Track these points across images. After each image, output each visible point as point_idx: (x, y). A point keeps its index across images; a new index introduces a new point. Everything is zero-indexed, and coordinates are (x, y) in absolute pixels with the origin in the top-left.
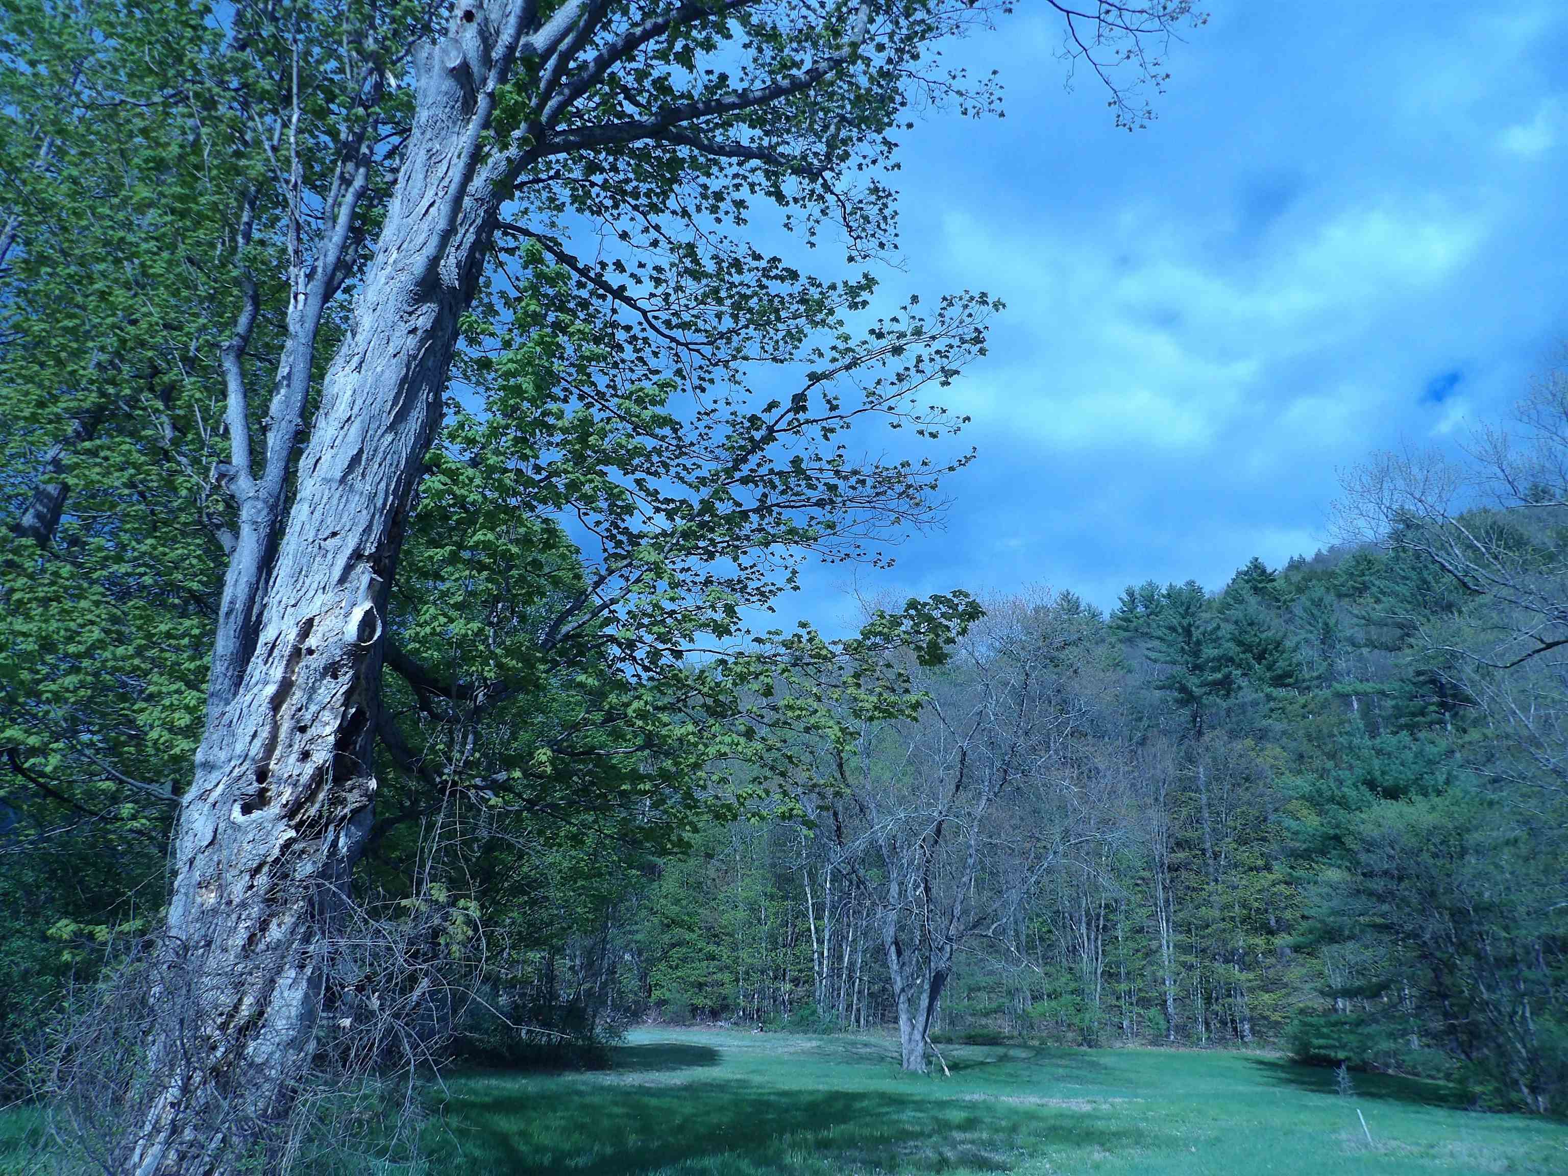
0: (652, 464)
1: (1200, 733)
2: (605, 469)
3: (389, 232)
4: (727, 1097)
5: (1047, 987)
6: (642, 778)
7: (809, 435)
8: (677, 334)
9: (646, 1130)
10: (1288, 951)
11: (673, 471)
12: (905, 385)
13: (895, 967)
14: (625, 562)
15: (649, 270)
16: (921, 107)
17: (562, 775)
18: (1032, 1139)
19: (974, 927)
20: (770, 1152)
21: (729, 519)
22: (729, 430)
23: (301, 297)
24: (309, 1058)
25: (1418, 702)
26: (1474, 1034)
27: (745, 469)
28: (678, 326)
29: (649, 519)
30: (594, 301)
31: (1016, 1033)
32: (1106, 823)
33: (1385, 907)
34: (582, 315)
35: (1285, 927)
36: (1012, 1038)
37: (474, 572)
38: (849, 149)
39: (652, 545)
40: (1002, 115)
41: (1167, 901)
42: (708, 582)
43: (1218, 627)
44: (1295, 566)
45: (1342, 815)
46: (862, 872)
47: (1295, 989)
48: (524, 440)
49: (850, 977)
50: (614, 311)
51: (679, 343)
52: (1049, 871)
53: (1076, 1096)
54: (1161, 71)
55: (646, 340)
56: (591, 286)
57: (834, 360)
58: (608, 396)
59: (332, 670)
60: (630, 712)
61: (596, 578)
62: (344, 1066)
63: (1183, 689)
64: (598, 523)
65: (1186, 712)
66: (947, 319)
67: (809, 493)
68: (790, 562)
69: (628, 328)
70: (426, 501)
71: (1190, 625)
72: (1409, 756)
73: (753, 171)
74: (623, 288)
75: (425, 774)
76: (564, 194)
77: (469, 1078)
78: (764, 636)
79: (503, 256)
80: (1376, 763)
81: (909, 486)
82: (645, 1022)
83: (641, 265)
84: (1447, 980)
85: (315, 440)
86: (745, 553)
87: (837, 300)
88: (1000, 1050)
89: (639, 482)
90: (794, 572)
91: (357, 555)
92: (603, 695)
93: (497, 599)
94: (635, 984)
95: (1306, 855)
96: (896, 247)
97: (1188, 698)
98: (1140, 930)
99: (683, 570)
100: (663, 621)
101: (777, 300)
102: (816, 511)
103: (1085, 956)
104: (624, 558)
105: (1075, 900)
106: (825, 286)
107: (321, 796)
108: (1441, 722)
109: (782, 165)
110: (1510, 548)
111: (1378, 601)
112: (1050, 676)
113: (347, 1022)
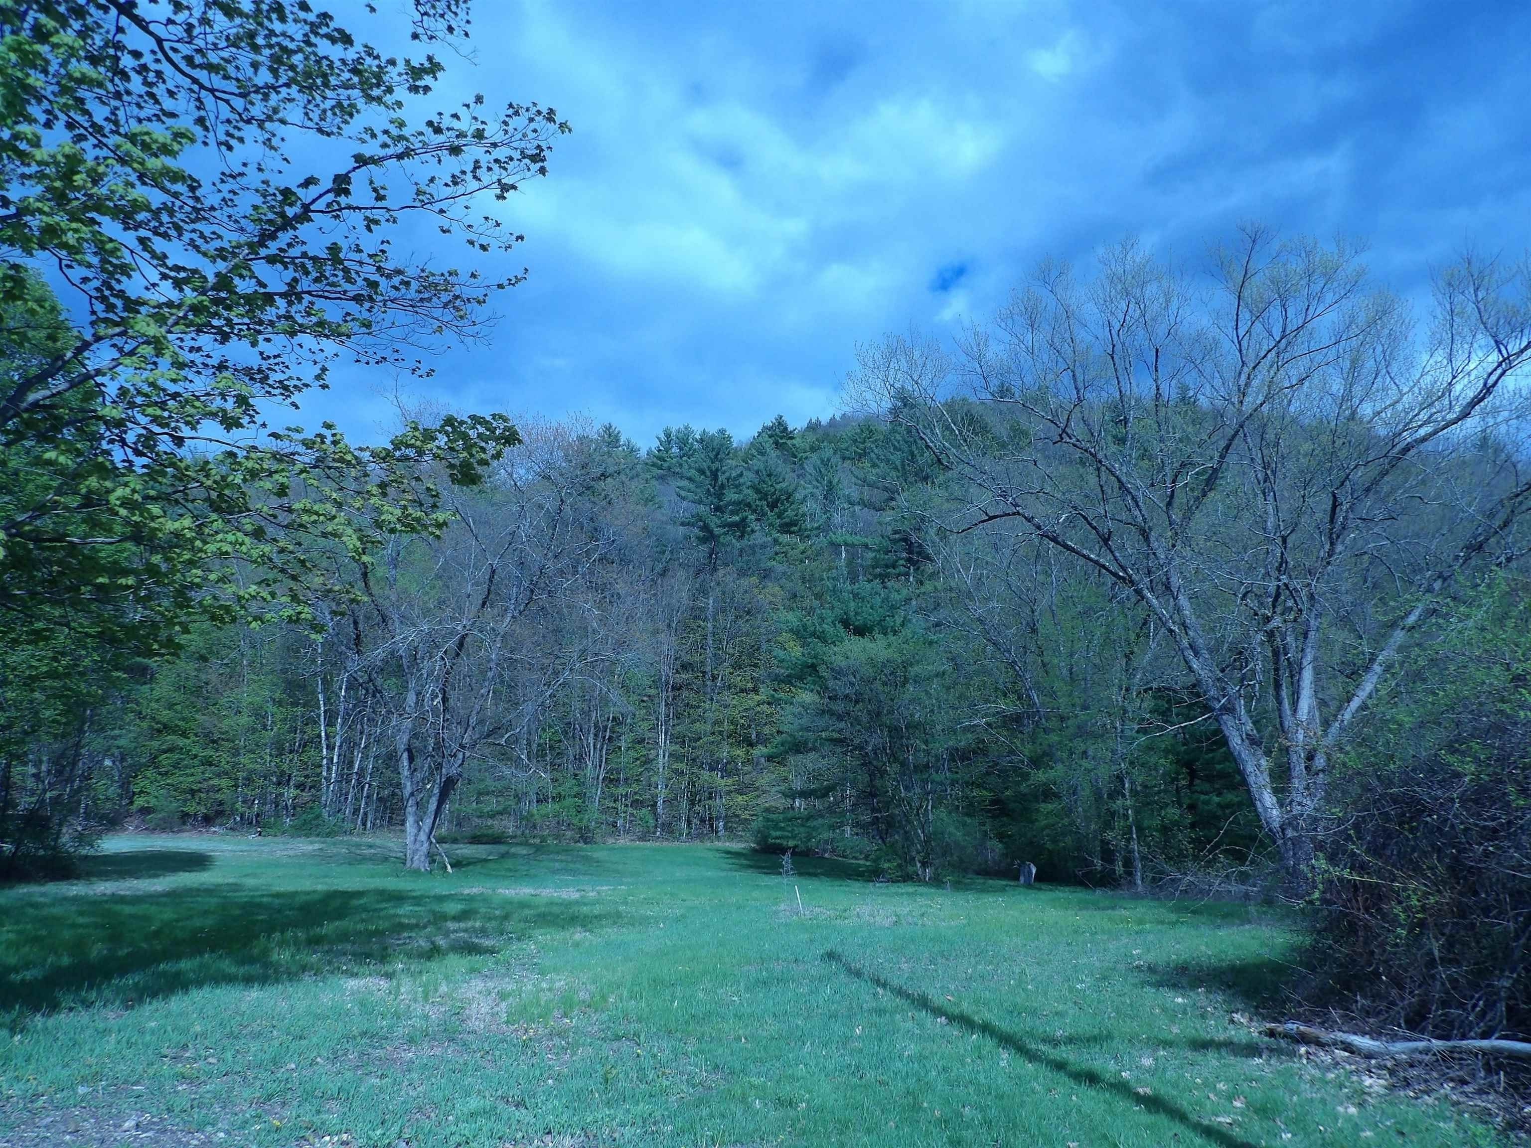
0: (161, 224)
1: (715, 569)
2: (98, 217)
4: (214, 900)
5: (552, 792)
6: (124, 572)
7: (350, 223)
8: (202, 75)
9: (115, 937)
10: (763, 760)
11: (186, 236)
12: (460, 189)
13: (406, 773)
14: (117, 330)
17: (19, 562)
18: (522, 925)
19: (488, 736)
20: (256, 951)
21: (249, 299)
22: (259, 200)
25: (891, 557)
26: (891, 824)
27: (273, 247)
28: (201, 66)
29: (154, 285)
31: (519, 833)
32: (621, 645)
33: (842, 725)
34: (76, 25)
35: (763, 740)
36: (515, 837)
39: (152, 316)
41: (668, 716)
42: (222, 367)
43: (741, 475)
44: (813, 427)
45: (820, 647)
46: (379, 681)
47: (764, 792)
49: (359, 782)
50: (120, 29)
51: (202, 87)
52: (565, 684)
53: (567, 886)
55: (159, 74)
57: (385, 146)
58: (106, 131)
60: (112, 498)
61: (79, 343)
63: (706, 528)
64: (85, 280)
65: (704, 549)
66: (510, 128)
67: (348, 286)
68: (319, 357)
69: (137, 55)
71: (717, 470)
72: (878, 600)
78: (283, 432)
80: (852, 605)
81: (456, 297)
82: (127, 829)
84: (878, 783)
86: (268, 340)
87: (396, 78)
88: (503, 848)
89: (142, 241)
90: (324, 369)
92: (77, 476)
94: (113, 791)
95: (788, 680)
96: (467, 35)
97: (708, 536)
98: (642, 741)
99: (191, 350)
100: (164, 403)
101: (325, 63)
102: (352, 307)
103: (590, 764)
104: (117, 324)
105: (586, 713)
106: (383, 60)
108: (907, 574)
110: (976, 434)
111: (874, 465)
112: (585, 505)
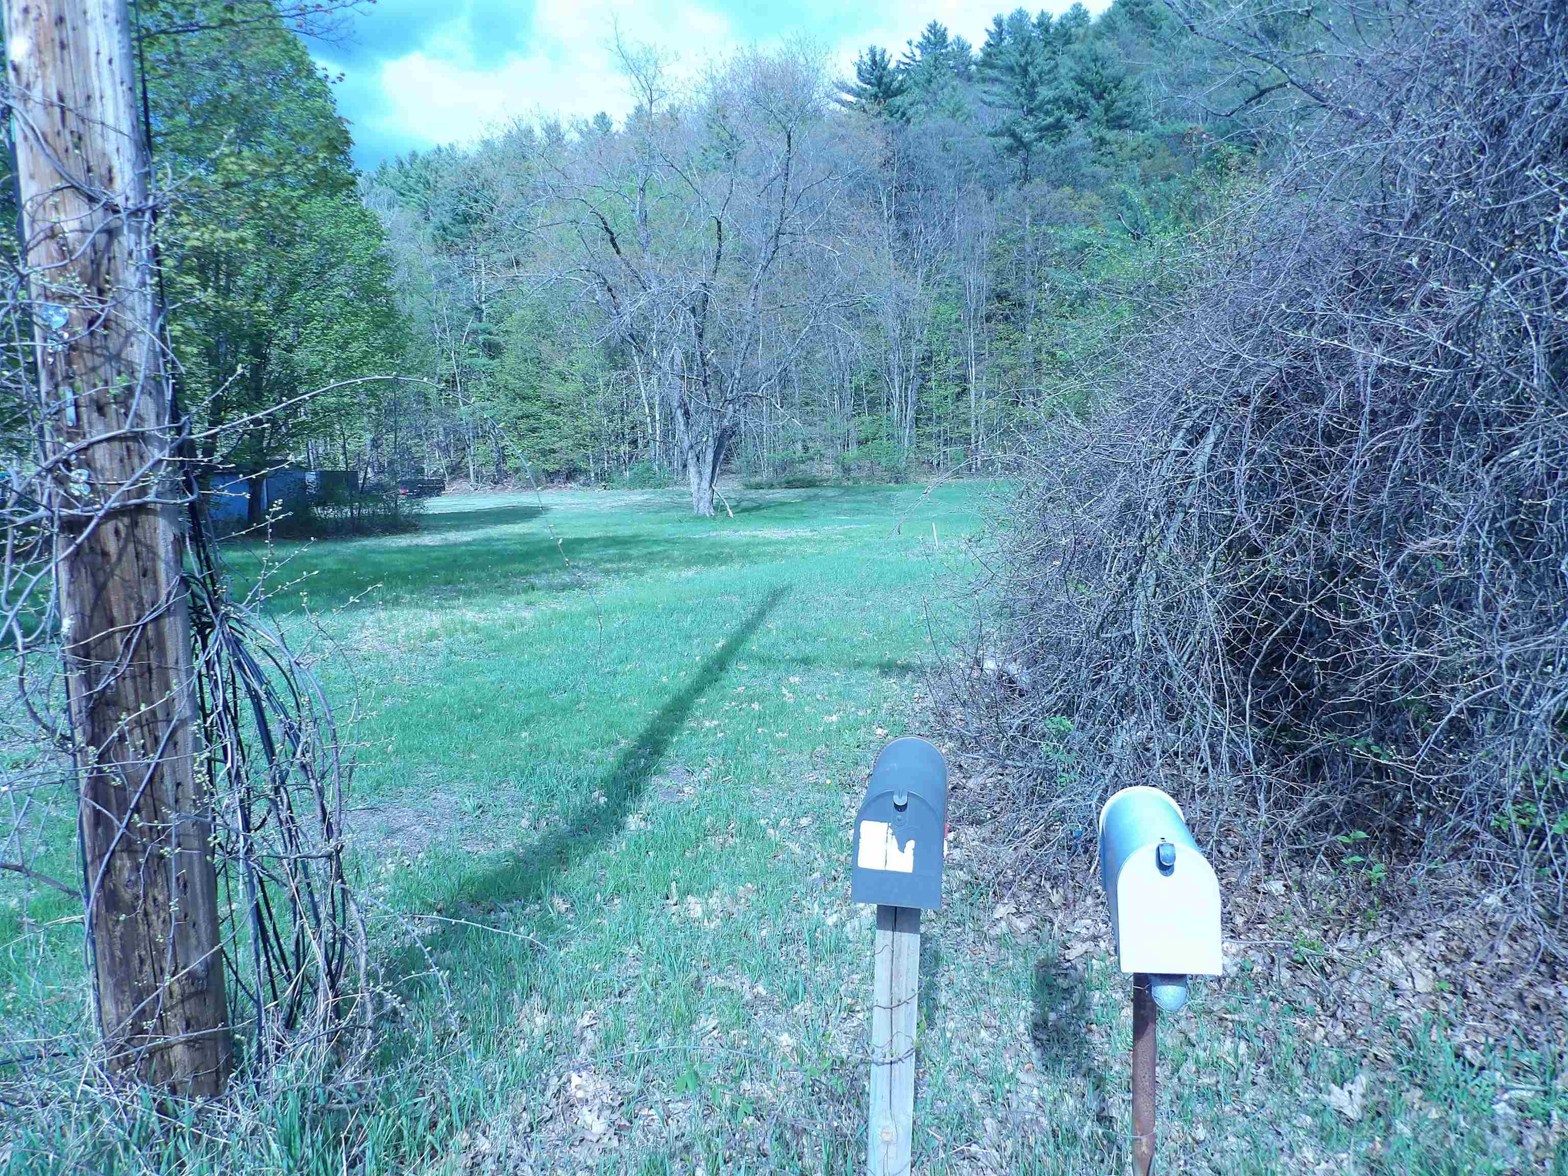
13: (682, 428)
36: (828, 480)
41: (977, 350)
63: (1013, 135)
65: (1014, 160)
71: (1027, 64)
88: (811, 491)
97: (1019, 145)
98: (950, 379)
103: (896, 405)
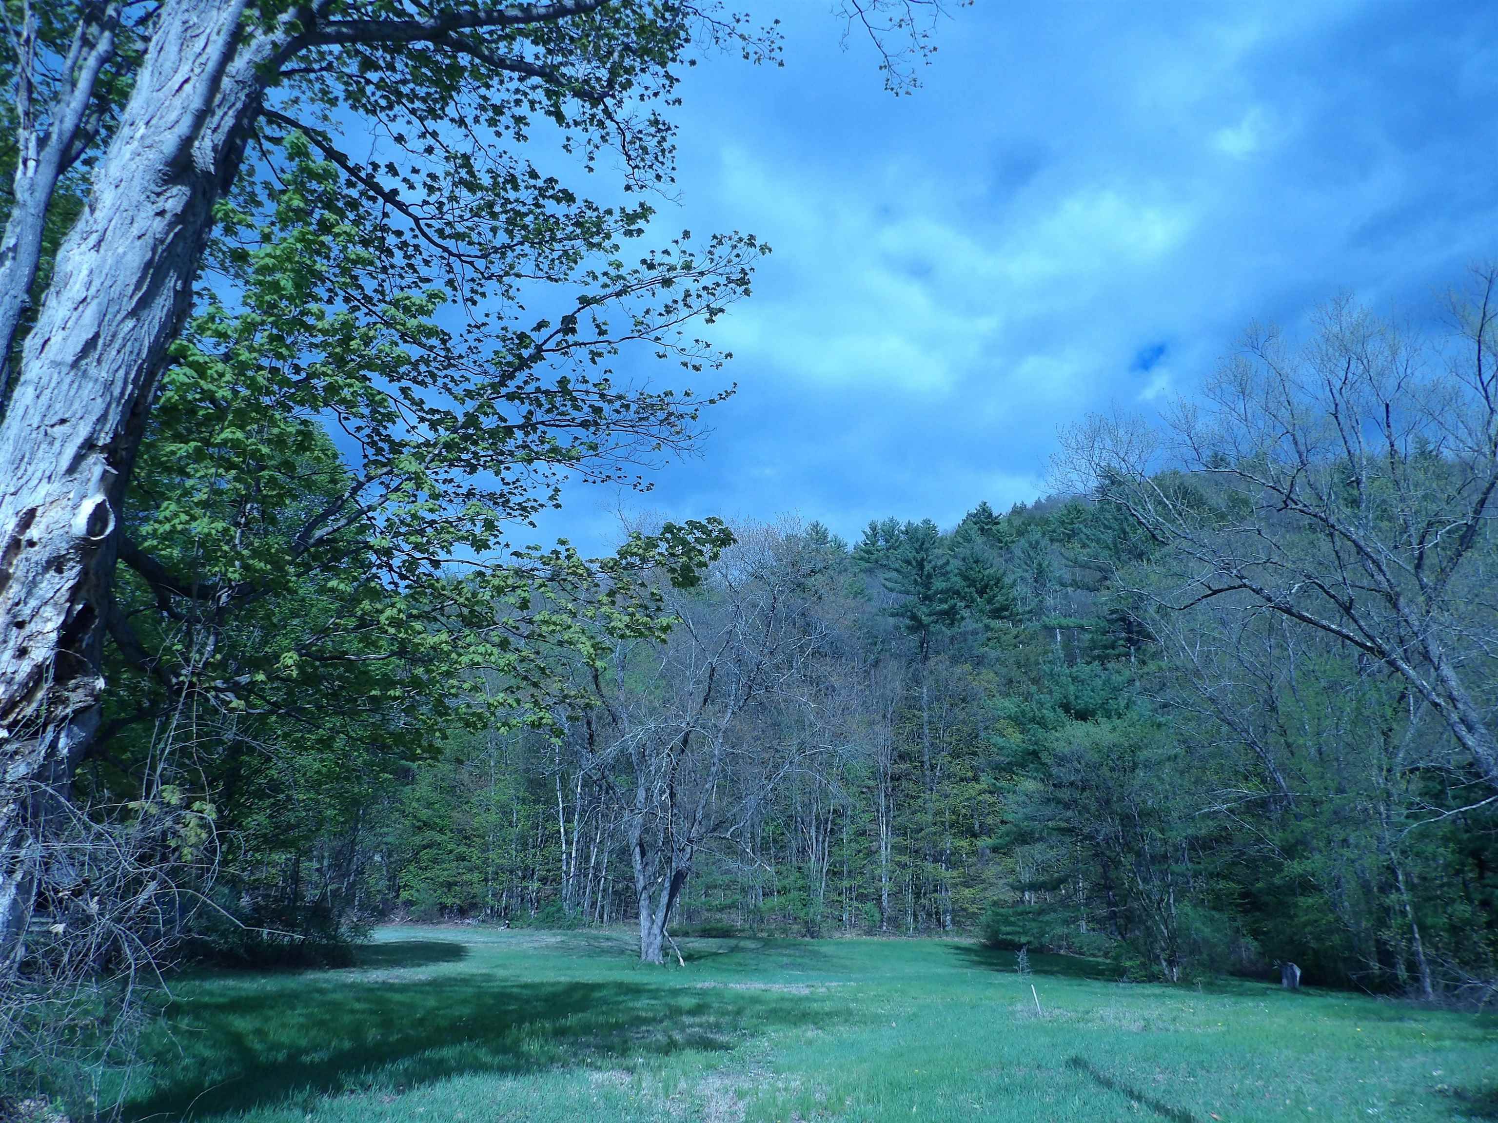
0: (419, 374)
1: (926, 658)
2: (369, 374)
3: (136, 104)
4: (470, 990)
5: (777, 885)
6: (393, 684)
8: (450, 244)
9: (387, 1024)
10: (987, 851)
11: (440, 382)
12: (673, 317)
13: (639, 867)
14: (385, 470)
15: (422, 177)
16: (705, 46)
17: (308, 679)
18: (755, 1021)
19: (714, 830)
20: (508, 1041)
21: (493, 433)
22: (498, 345)
23: (31, 164)
24: (16, 966)
25: (1110, 637)
26: (1130, 918)
27: (512, 386)
28: (450, 236)
29: (413, 428)
30: (364, 202)
31: (747, 926)
32: (839, 737)
33: (1069, 813)
34: (351, 216)
35: (986, 830)
36: (743, 931)
37: (221, 471)
38: (632, 78)
39: (413, 455)
40: (781, 64)
41: (888, 807)
42: (470, 494)
43: (948, 563)
44: (1018, 511)
45: (1040, 733)
46: (611, 778)
47: (991, 885)
48: (280, 339)
49: (595, 876)
50: (385, 215)
51: (451, 254)
52: (785, 779)
53: (797, 981)
54: (930, 43)
55: (416, 247)
56: (361, 186)
57: (605, 286)
58: (375, 301)
59: (57, 564)
60: (383, 619)
61: (354, 484)
62: (54, 973)
63: (914, 617)
64: (359, 429)
65: (915, 638)
66: (716, 257)
67: (575, 414)
68: (552, 480)
69: (399, 234)
70: (169, 394)
71: (923, 560)
72: (1099, 682)
73: (534, 88)
74: (395, 192)
75: (161, 674)
76: (338, 89)
77: (204, 979)
78: (524, 551)
79: (267, 145)
80: (1072, 689)
81: (671, 414)
82: (394, 921)
83: (415, 171)
84: (1113, 874)
85: (43, 320)
86: (508, 468)
87: (613, 225)
88: (732, 942)
89: (404, 391)
90: (557, 490)
91: (89, 445)
92: (355, 599)
93: (246, 499)
94: (383, 884)
95: (1008, 768)
96: (673, 180)
97: (918, 625)
98: (864, 833)
99: (445, 481)
100: (424, 530)
101: (552, 220)
102: (580, 432)
103: (813, 857)
104: (384, 465)
105: (806, 806)
106: (601, 211)
107: (40, 695)
108: (1128, 655)
109: (562, 85)
110: (1192, 507)
111: (1084, 546)
112: (796, 601)
113: (60, 928)
